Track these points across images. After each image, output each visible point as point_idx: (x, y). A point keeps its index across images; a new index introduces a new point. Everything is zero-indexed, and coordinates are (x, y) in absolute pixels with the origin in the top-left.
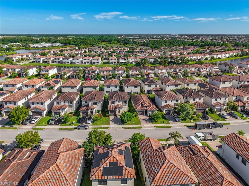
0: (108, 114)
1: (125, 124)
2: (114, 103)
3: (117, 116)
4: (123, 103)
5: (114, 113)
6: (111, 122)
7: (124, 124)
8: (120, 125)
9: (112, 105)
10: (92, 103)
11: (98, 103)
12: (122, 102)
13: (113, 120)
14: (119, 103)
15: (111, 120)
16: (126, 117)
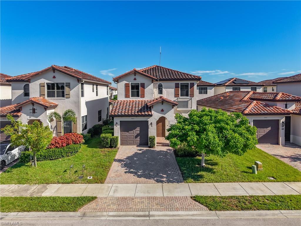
0: (109, 135)
1: (201, 177)
2: (138, 92)
3: (152, 146)
4: (176, 95)
5: (137, 130)
6: (116, 167)
7: (197, 179)
8: (169, 181)
9: (132, 99)
10: (42, 86)
11: (68, 85)
12: (172, 91)
13: (128, 158)
14: (161, 92)
15: (119, 161)
16: (211, 128)
